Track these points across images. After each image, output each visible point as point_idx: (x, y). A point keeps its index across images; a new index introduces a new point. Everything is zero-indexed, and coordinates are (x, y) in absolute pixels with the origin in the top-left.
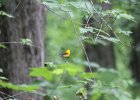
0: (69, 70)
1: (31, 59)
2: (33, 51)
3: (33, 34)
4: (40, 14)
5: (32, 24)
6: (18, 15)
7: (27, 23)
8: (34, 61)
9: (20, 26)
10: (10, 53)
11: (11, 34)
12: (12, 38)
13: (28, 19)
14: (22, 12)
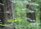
2: (11, 15)
3: (11, 10)
4: (13, 4)
5: (10, 7)
6: (6, 4)
8: (11, 18)
9: (7, 8)
11: (4, 10)
13: (9, 5)
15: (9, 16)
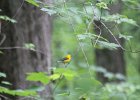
1: (37, 64)
2: (39, 56)
3: (40, 39)
4: (46, 19)
5: (38, 29)
6: (24, 20)
7: (33, 28)
8: (40, 66)
9: (27, 31)
10: (16, 58)
12: (18, 43)
14: (28, 16)
15: (35, 60)
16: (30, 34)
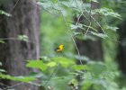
0: (61, 62)
1: (27, 53)
2: (29, 46)
3: (30, 31)
5: (28, 22)
6: (15, 13)
7: (23, 21)
8: (30, 56)
9: (18, 24)
10: (8, 48)
11: (9, 31)
12: (10, 34)
13: (24, 17)
14: (19, 10)
16: (21, 27)
